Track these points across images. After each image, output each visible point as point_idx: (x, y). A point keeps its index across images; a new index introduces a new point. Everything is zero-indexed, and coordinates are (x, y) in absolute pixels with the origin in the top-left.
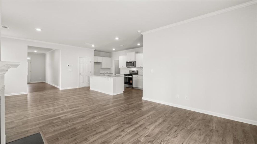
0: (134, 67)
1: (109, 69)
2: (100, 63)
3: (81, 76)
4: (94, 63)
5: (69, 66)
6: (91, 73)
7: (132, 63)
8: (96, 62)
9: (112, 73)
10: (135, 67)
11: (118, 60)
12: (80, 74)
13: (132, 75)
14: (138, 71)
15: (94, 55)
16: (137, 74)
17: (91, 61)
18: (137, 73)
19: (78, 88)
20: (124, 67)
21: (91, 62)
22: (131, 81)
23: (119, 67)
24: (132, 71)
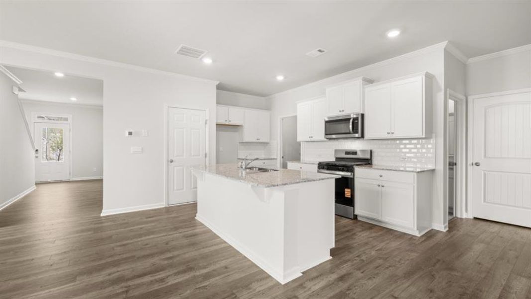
0: (358, 138)
1: (265, 144)
2: (236, 127)
3: (175, 168)
4: (219, 126)
5: (130, 133)
6: (207, 159)
7: (351, 120)
8: (224, 122)
9: (275, 158)
10: (363, 136)
11: (295, 117)
12: (172, 162)
13: (350, 169)
14: (371, 152)
15: (218, 103)
16: (367, 162)
17: (207, 118)
18: (367, 160)
19: (164, 206)
20: (314, 138)
21: (208, 122)
22: (348, 193)
23: (298, 140)
24: (347, 153)
